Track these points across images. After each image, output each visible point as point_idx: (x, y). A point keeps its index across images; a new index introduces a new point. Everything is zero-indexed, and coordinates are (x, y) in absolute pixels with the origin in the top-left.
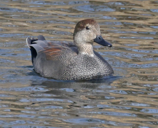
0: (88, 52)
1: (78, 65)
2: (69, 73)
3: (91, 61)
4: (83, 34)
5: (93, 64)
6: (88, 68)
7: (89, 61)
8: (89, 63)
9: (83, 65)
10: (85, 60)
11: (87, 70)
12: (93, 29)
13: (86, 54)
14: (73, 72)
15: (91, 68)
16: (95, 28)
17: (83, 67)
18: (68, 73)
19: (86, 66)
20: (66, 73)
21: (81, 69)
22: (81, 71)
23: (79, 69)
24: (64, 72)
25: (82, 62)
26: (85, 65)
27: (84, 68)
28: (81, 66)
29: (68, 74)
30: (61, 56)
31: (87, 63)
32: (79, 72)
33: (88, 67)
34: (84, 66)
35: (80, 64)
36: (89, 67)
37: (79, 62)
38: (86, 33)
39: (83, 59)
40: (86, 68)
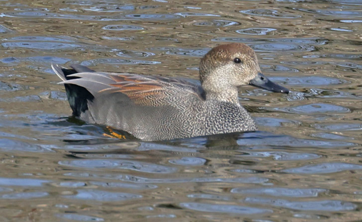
0: (232, 100)
1: (216, 117)
2: (198, 130)
3: (239, 112)
4: (229, 71)
5: (243, 119)
6: (235, 125)
7: (235, 112)
8: (235, 116)
9: (225, 119)
10: (228, 110)
11: (233, 128)
12: (249, 63)
13: (229, 101)
14: (206, 128)
15: (239, 126)
16: (253, 60)
17: (225, 122)
18: (196, 130)
19: (232, 121)
20: (192, 130)
21: (222, 125)
22: (223, 128)
23: (218, 124)
24: (188, 127)
25: (224, 114)
26: (228, 119)
27: (228, 124)
28: (222, 120)
29: (197, 132)
30: (171, 98)
31: (232, 116)
32: (219, 129)
33: (235, 123)
34: (229, 121)
35: (218, 116)
36: (237, 123)
37: (217, 113)
38: (236, 69)
39: (225, 108)
40: (232, 124)
